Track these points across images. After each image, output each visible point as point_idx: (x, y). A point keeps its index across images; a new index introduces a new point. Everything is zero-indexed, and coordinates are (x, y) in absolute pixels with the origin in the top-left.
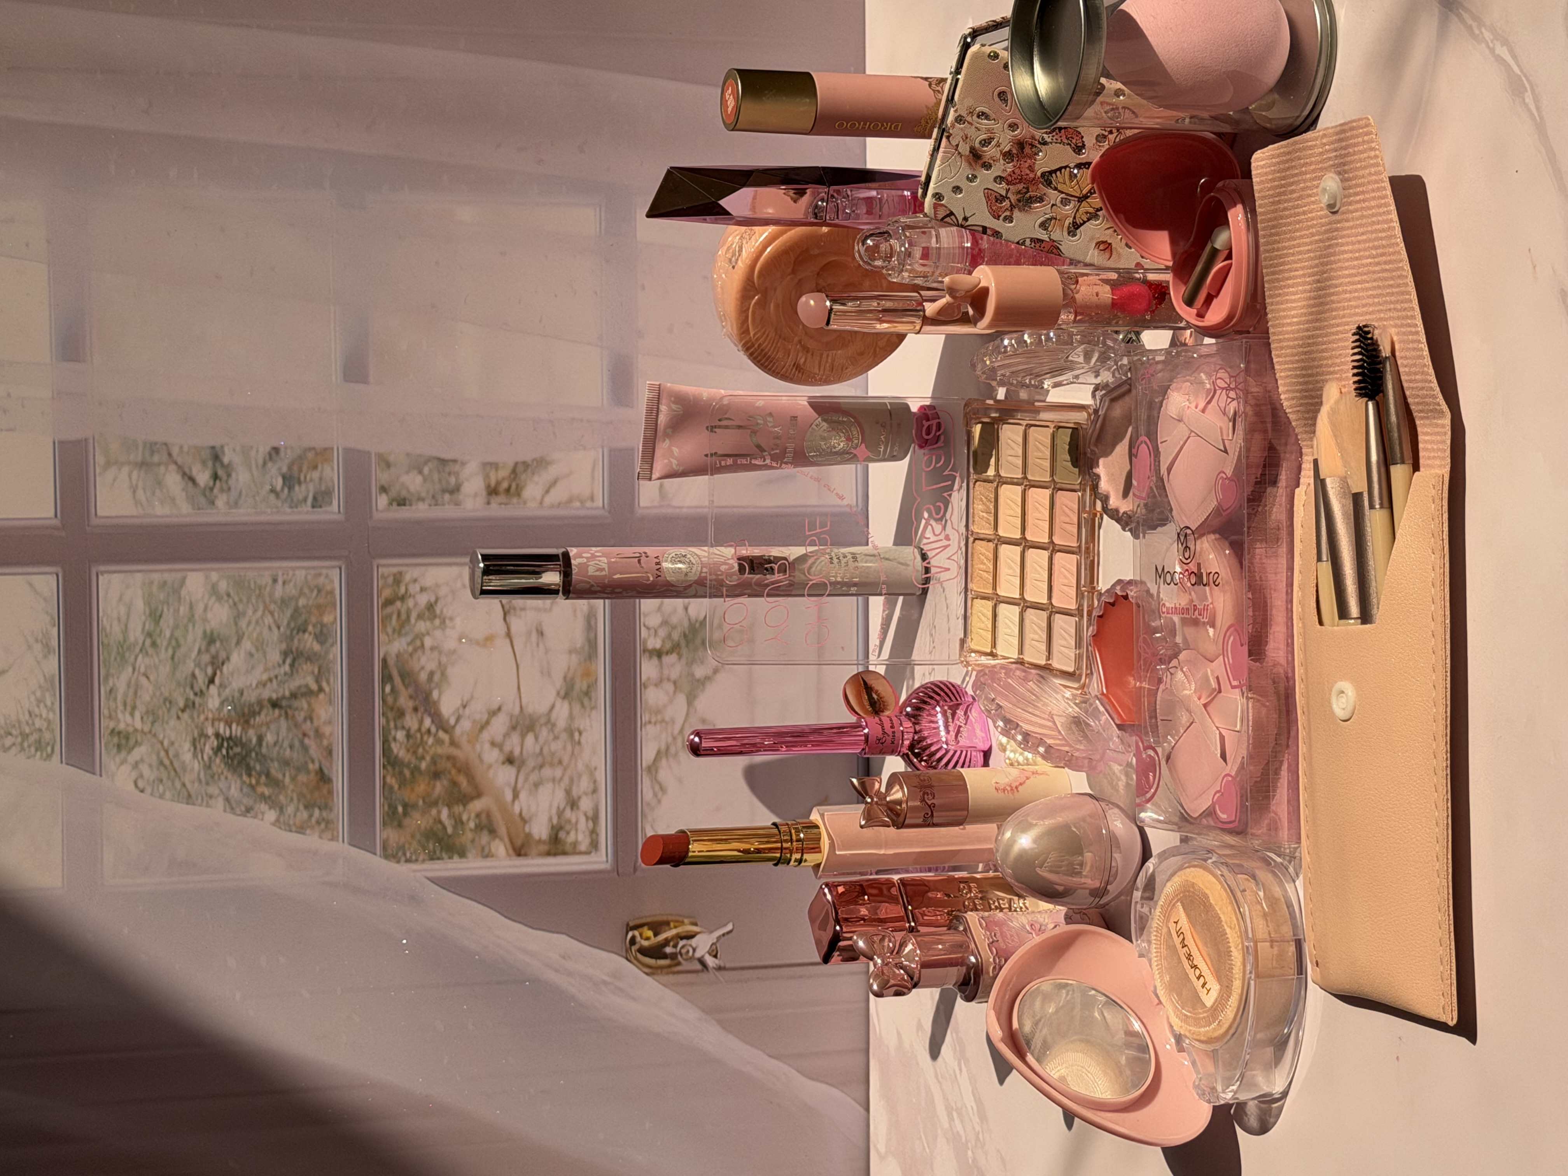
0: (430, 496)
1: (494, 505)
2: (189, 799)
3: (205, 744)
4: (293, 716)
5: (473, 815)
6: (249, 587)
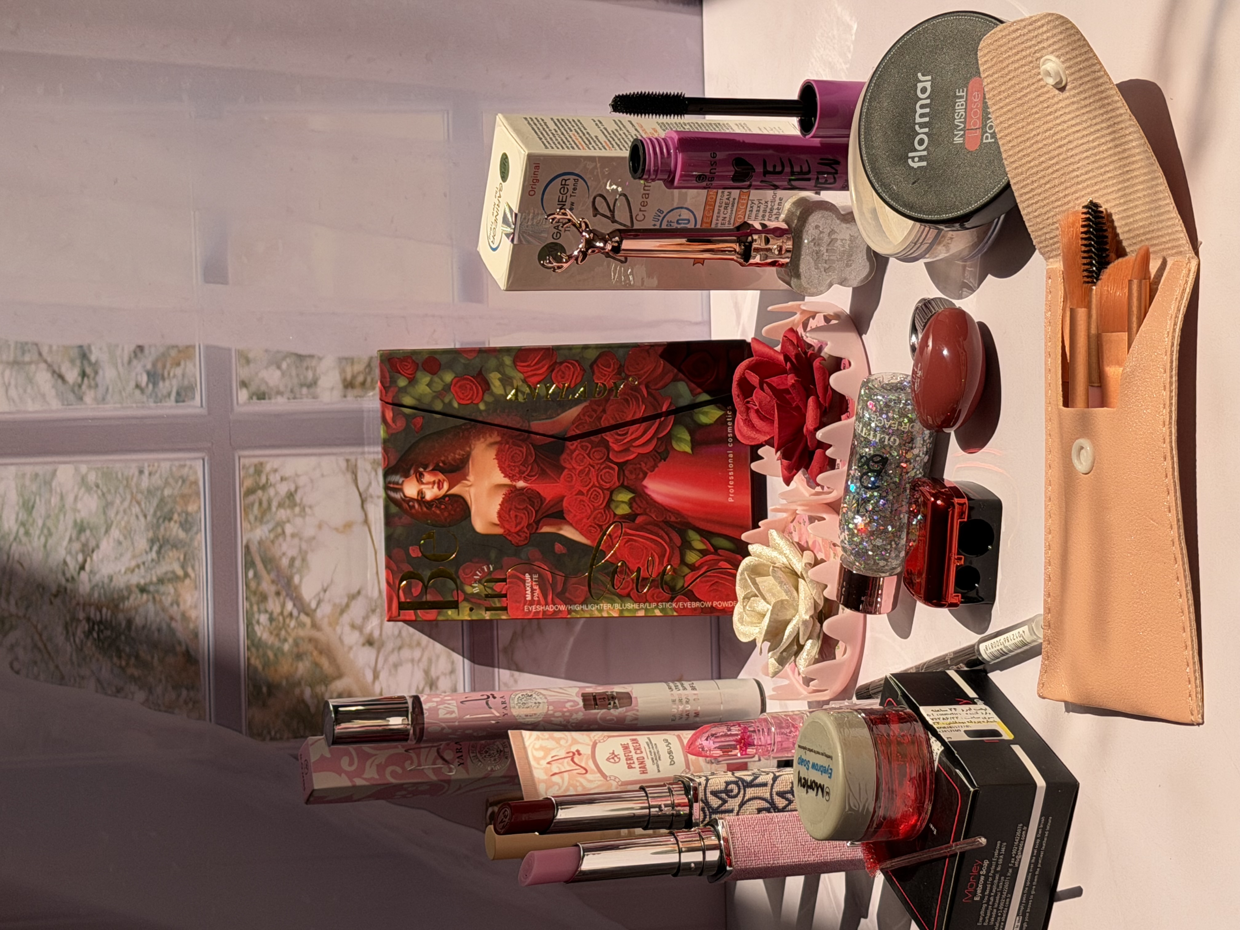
0: (289, 389)
1: (350, 398)
2: (62, 680)
3: (76, 628)
4: (161, 601)
6: (117, 477)
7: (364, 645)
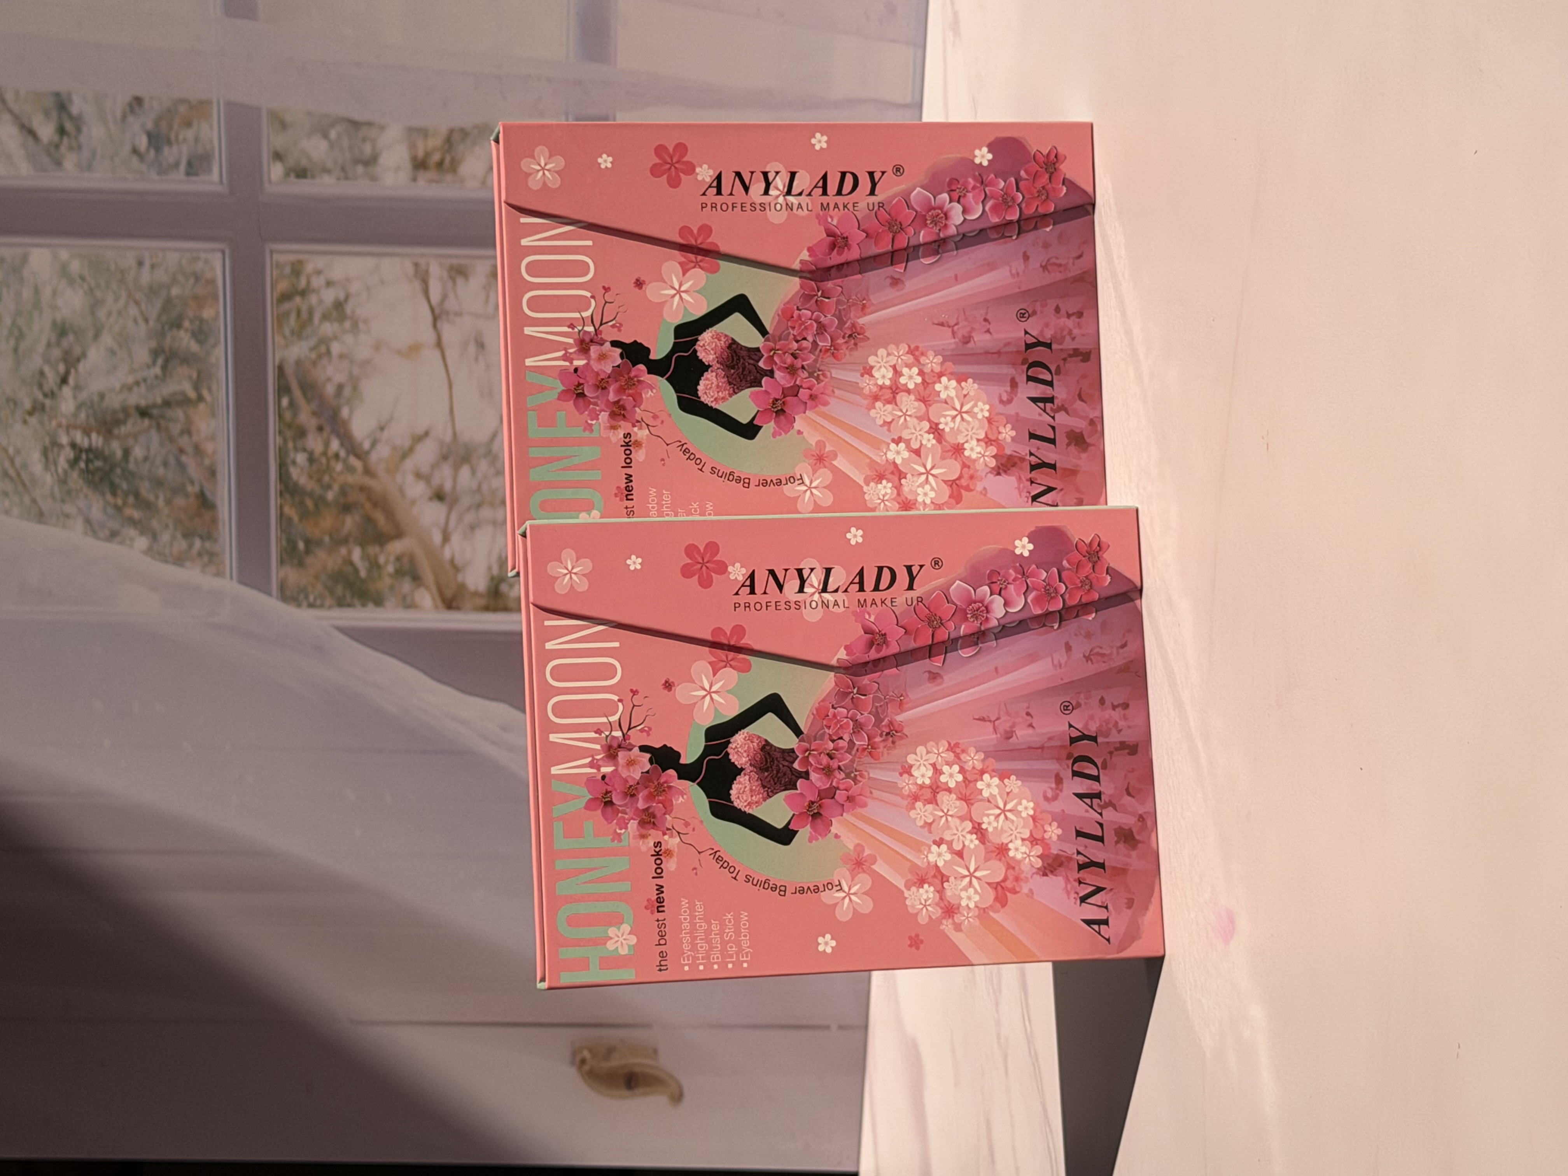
0: (339, 166)
1: (421, 183)
2: (41, 517)
3: (59, 455)
4: (167, 429)
5: (392, 558)
6: (108, 268)
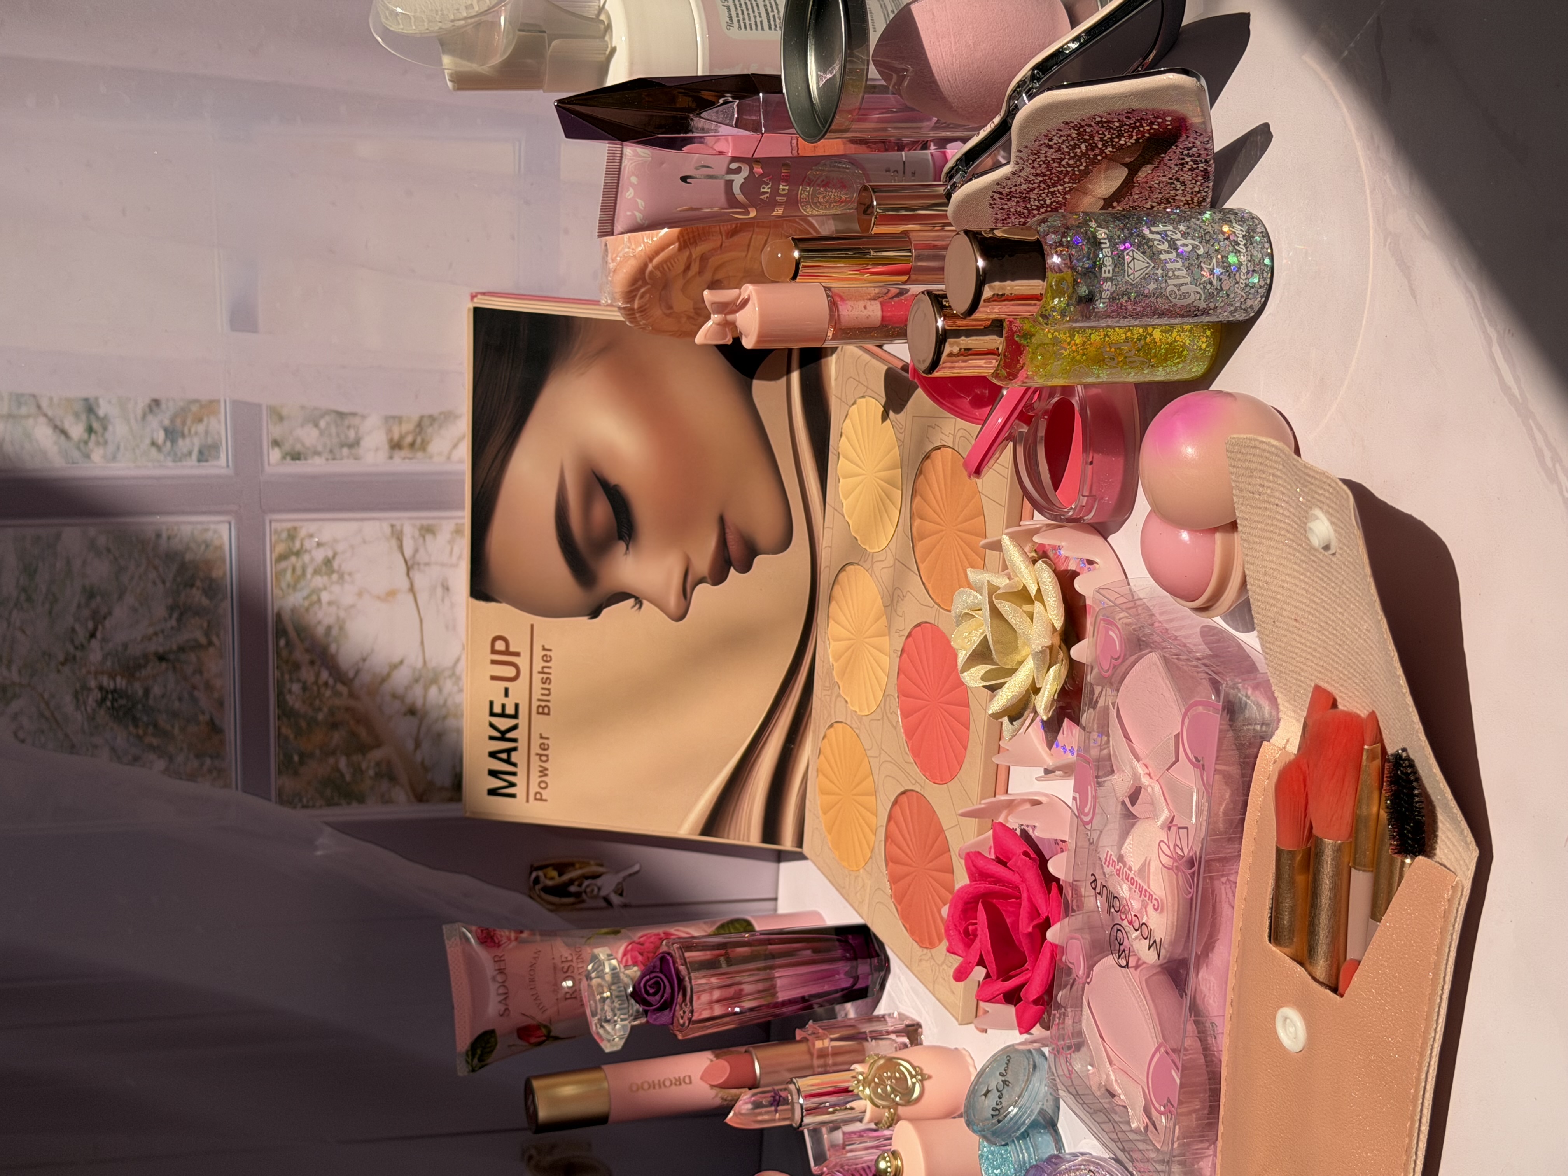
0: (328, 449)
1: (397, 459)
2: (72, 748)
3: (88, 697)
4: (182, 670)
5: (372, 764)
6: (131, 541)
7: (405, 714)
